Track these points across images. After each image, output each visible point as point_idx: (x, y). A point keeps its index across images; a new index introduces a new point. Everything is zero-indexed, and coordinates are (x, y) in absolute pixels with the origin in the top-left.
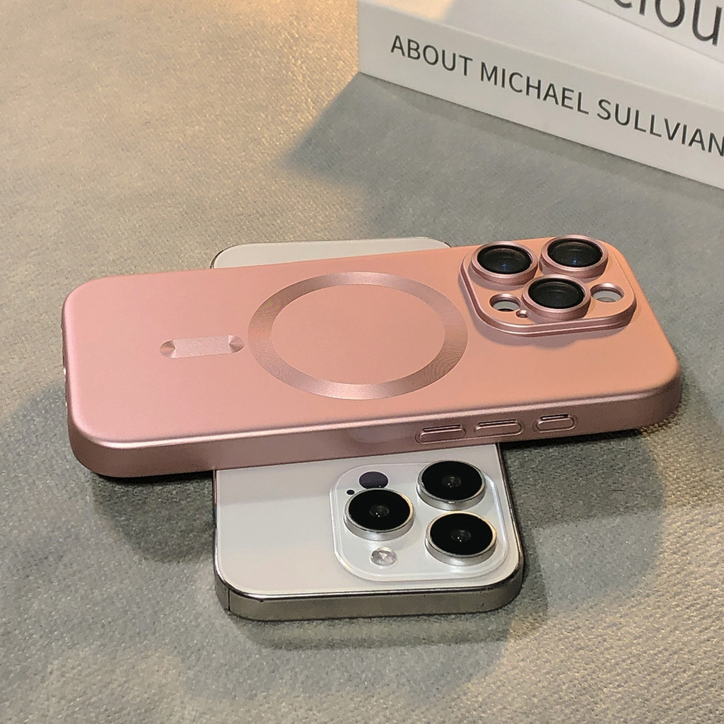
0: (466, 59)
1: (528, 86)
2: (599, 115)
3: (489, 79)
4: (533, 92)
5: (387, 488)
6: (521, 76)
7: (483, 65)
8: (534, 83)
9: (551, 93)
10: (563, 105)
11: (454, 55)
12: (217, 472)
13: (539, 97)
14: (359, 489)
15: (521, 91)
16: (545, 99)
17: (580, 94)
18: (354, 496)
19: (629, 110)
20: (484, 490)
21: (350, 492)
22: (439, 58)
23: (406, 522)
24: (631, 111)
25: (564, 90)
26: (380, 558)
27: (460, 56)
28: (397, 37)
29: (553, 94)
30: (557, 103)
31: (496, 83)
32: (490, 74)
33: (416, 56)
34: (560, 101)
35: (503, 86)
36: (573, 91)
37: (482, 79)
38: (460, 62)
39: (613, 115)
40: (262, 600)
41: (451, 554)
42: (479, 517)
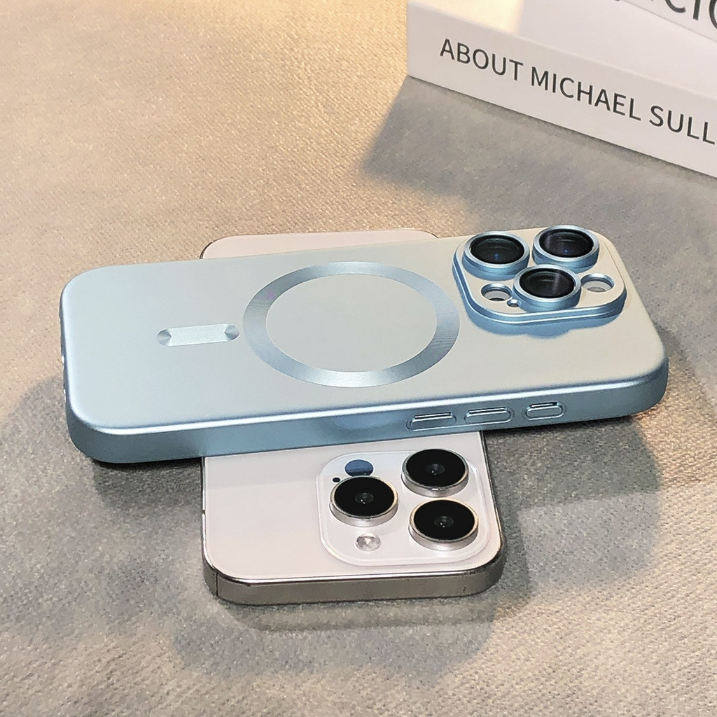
0: (516, 64)
1: (580, 91)
2: (651, 121)
3: (540, 84)
4: (585, 97)
5: (372, 475)
6: (573, 81)
7: (534, 70)
8: (585, 88)
9: (603, 98)
10: (615, 110)
11: (505, 59)
12: (206, 458)
13: (590, 102)
14: (344, 477)
15: (572, 96)
16: (596, 104)
17: (632, 100)
18: (340, 483)
19: (682, 116)
20: (467, 477)
21: (336, 480)
22: (490, 62)
23: (391, 508)
24: (684, 117)
25: (616, 96)
26: (365, 543)
27: (511, 61)
28: (447, 41)
29: (604, 100)
30: (608, 109)
31: (546, 88)
32: (541, 79)
33: (466, 60)
34: (612, 107)
35: (554, 91)
36: (625, 97)
37: (533, 84)
38: (510, 67)
39: (665, 122)
40: (249, 585)
41: (434, 540)
42: (462, 503)
